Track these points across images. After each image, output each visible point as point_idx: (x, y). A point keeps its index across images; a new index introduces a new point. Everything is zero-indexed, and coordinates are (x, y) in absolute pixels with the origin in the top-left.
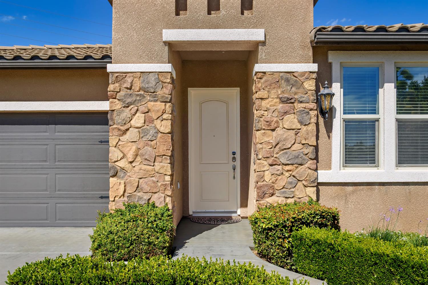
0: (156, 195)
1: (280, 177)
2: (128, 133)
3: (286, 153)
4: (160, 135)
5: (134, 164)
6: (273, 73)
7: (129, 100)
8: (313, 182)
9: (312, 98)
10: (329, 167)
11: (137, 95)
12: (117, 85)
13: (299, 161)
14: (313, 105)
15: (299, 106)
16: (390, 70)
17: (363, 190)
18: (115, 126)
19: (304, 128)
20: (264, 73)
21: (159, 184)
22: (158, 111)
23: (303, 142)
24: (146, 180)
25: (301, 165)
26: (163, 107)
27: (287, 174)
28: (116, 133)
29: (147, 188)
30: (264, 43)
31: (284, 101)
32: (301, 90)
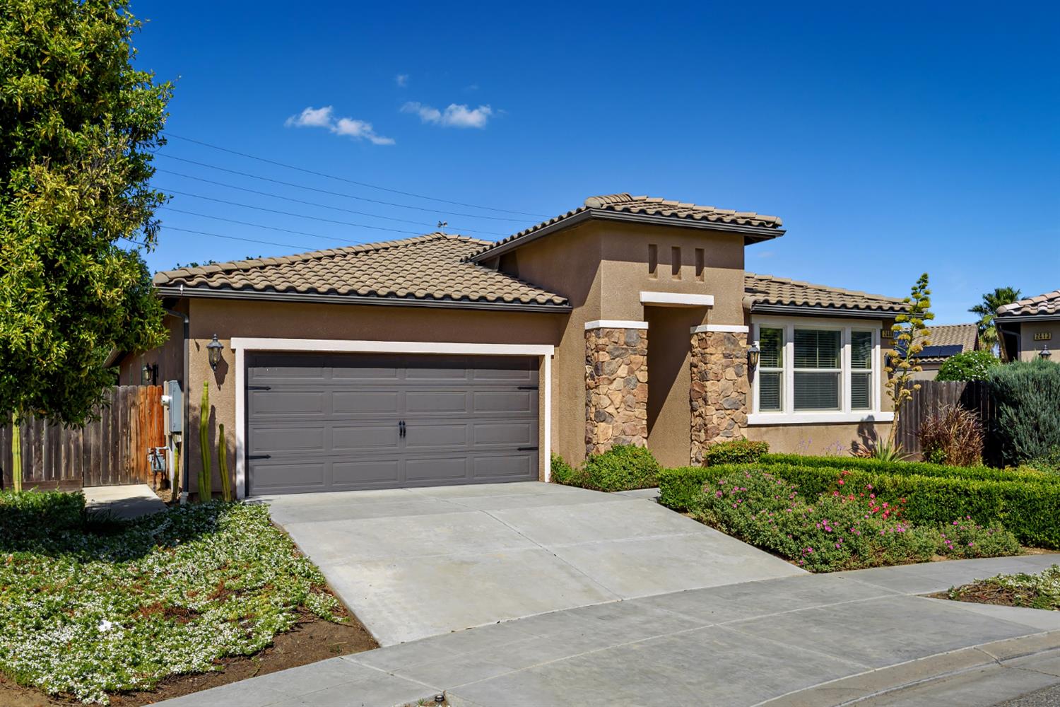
0: (636, 437)
1: (723, 420)
2: (615, 382)
3: (727, 400)
4: (639, 384)
5: (619, 410)
6: (718, 333)
7: (616, 353)
8: (745, 424)
9: (745, 354)
10: (752, 411)
11: (623, 349)
12: (606, 339)
13: (736, 406)
14: (745, 361)
15: (737, 361)
16: (790, 332)
17: (771, 430)
18: (604, 376)
19: (739, 379)
20: (713, 332)
21: (639, 427)
22: (638, 363)
23: (739, 391)
24: (628, 424)
25: (737, 409)
26: (642, 360)
27: (728, 417)
28: (606, 382)
29: (628, 431)
30: (713, 307)
31: (726, 356)
32: (738, 348)
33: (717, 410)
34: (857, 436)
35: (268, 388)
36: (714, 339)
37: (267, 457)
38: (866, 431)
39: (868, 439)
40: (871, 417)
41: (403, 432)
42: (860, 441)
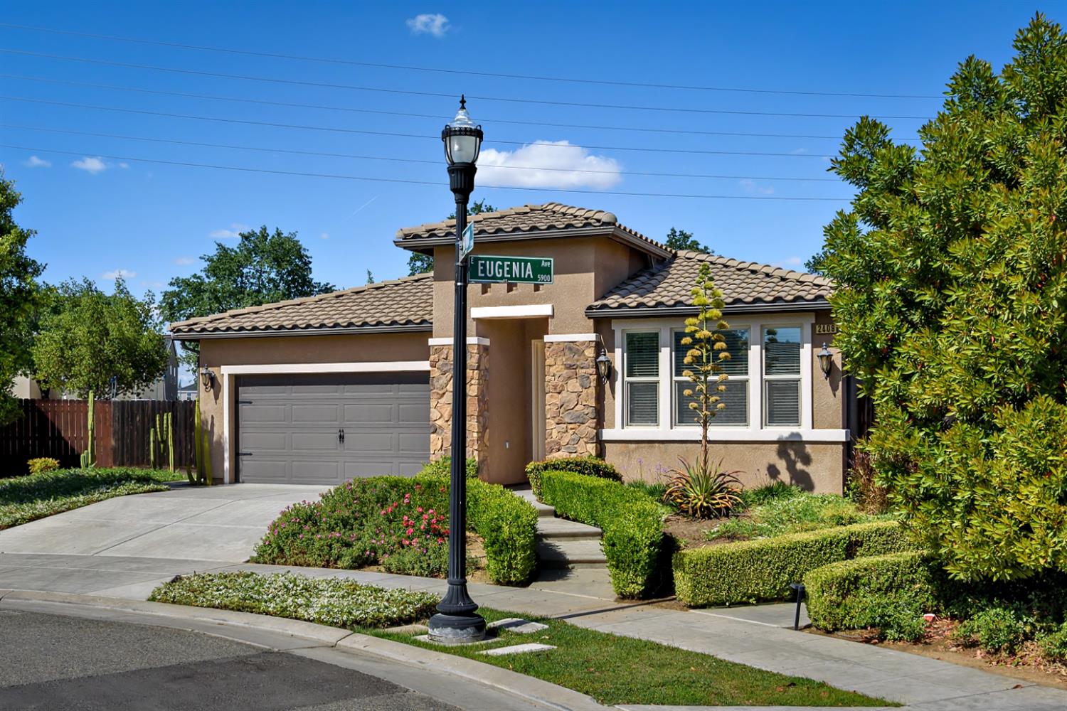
0: (467, 449)
1: (565, 435)
2: (445, 396)
3: (570, 413)
4: (469, 398)
5: (449, 423)
6: (559, 343)
7: (445, 369)
8: (592, 439)
9: (591, 364)
10: (612, 426)
12: (436, 356)
13: (581, 420)
14: (592, 371)
15: (579, 372)
16: (665, 335)
17: (644, 447)
18: (435, 389)
19: (585, 391)
20: (553, 343)
21: (469, 440)
22: (468, 378)
23: (584, 403)
25: (583, 423)
26: (471, 374)
27: (571, 432)
28: (435, 396)
30: (552, 316)
31: (569, 367)
32: (582, 357)
33: (558, 424)
34: (777, 457)
35: (251, 403)
36: (553, 350)
37: (251, 454)
38: (792, 453)
39: (794, 463)
40: (798, 435)
41: (342, 438)
42: (781, 465)
